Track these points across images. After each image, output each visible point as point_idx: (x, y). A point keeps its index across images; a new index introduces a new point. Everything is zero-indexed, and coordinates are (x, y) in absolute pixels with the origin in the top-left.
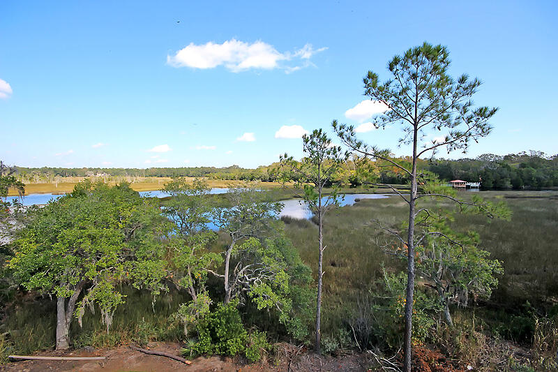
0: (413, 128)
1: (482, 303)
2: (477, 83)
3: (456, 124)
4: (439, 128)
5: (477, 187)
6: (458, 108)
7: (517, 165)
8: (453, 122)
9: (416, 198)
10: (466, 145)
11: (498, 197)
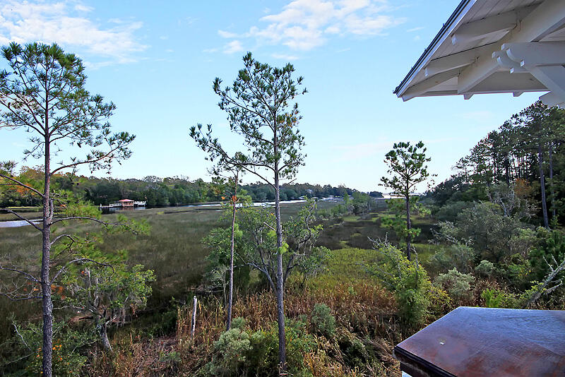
0: (43, 140)
1: (140, 314)
2: (112, 107)
3: (98, 144)
4: (79, 145)
5: (143, 206)
6: (97, 127)
7: (173, 186)
8: (94, 141)
9: (50, 224)
10: (109, 165)
11: (159, 213)
